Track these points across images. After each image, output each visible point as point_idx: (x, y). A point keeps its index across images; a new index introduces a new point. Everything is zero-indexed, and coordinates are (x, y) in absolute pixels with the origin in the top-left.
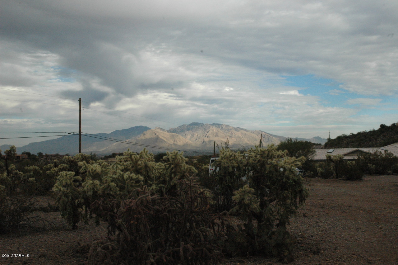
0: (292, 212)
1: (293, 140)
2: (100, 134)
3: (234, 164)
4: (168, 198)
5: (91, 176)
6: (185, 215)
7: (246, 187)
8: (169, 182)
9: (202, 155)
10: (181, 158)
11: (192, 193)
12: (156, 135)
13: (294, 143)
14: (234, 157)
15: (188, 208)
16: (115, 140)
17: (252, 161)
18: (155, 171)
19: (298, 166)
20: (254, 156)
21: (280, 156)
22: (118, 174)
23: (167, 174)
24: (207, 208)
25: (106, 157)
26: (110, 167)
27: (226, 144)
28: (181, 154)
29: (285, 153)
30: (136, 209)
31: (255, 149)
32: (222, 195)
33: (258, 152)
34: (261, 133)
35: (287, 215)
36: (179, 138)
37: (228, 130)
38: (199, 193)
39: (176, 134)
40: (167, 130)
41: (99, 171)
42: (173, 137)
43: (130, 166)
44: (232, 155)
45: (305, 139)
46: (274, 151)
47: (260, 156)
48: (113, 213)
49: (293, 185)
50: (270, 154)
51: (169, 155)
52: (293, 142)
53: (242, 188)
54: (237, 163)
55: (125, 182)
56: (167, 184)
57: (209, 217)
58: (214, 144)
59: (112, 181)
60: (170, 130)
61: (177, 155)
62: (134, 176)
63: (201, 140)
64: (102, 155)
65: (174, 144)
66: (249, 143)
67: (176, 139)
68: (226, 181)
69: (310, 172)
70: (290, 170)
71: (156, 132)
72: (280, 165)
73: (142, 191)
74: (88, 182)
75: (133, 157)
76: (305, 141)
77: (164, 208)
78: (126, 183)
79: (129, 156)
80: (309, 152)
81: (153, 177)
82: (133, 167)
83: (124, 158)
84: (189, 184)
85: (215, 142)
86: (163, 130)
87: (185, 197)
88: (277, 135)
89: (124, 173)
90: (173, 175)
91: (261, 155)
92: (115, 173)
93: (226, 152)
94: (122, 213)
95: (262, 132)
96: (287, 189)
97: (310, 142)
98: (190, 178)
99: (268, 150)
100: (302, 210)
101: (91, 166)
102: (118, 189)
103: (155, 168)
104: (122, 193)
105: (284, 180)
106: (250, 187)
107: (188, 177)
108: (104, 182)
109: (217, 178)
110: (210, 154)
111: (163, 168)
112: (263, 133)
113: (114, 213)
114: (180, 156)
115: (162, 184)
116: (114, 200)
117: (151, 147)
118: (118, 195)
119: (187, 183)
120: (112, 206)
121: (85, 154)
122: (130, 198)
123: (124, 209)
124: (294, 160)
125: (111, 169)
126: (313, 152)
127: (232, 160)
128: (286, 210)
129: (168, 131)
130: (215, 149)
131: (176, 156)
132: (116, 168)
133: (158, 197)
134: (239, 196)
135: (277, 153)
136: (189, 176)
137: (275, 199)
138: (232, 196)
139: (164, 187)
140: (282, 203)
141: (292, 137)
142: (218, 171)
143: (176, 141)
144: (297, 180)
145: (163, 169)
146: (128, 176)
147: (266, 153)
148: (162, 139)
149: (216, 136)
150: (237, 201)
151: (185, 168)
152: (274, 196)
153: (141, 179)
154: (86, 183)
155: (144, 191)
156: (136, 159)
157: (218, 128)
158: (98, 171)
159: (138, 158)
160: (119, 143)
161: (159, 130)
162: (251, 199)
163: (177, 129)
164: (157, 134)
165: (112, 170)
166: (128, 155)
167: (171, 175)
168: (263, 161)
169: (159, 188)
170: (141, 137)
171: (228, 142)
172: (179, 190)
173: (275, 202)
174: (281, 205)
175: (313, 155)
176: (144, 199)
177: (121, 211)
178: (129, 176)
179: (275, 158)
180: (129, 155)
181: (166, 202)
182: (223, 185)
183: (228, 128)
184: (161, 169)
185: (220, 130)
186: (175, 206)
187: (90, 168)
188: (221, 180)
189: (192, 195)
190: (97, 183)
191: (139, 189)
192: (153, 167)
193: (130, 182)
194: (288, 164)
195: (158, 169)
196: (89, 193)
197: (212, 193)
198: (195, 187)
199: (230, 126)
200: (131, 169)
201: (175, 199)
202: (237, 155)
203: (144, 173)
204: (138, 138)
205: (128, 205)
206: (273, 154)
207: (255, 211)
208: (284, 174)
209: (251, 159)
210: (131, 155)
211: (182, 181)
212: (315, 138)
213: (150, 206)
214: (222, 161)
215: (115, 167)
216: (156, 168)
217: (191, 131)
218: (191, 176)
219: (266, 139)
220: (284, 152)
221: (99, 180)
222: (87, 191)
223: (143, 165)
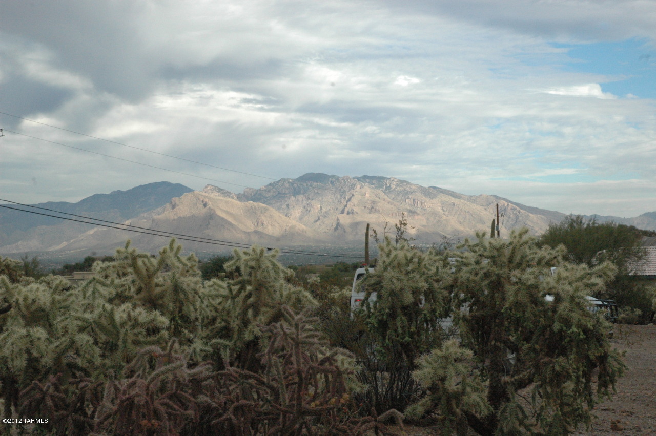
0: (580, 416)
1: (583, 221)
2: (49, 203)
3: (417, 282)
4: (235, 374)
5: (24, 317)
6: (281, 419)
7: (452, 346)
8: (240, 332)
9: (332, 261)
10: (274, 265)
11: (302, 360)
12: (208, 207)
13: (586, 229)
14: (419, 263)
15: (290, 400)
16: (93, 221)
17: (468, 275)
18: (202, 302)
19: (596, 289)
20: (473, 262)
21: (545, 260)
22: (97, 312)
23: (235, 310)
24: (342, 401)
25: (69, 269)
26: (76, 292)
27: (399, 229)
28: (273, 256)
29: (559, 253)
30: (147, 402)
31: (476, 241)
32: (387, 371)
33: (485, 249)
34: (495, 203)
35: (565, 423)
36: (271, 216)
37: (406, 194)
38: (319, 360)
39: (261, 204)
40: (237, 193)
41: (45, 303)
42: (252, 212)
43: (133, 289)
44: (412, 258)
45: (619, 218)
46: (530, 248)
47: (489, 260)
48: (82, 417)
49: (581, 340)
50: (518, 258)
51: (239, 259)
52: (585, 226)
53: (441, 349)
54: (427, 281)
55: (118, 332)
56: (235, 336)
57: (349, 426)
58: (365, 231)
59: (82, 330)
60: (244, 194)
61: (263, 259)
62: (142, 315)
63: (330, 222)
64: (57, 263)
65: (256, 232)
66: (461, 228)
67: (263, 218)
68: (396, 331)
69: (632, 311)
70: (572, 298)
71: (206, 200)
72: (545, 285)
73: (164, 355)
74: (13, 332)
75: (140, 262)
76: (617, 224)
77: (225, 403)
78: (121, 336)
79: (130, 261)
80: (628, 254)
81: (197, 319)
82: (139, 291)
83: (114, 267)
84: (294, 336)
85: (368, 225)
86: (227, 194)
87: (282, 373)
88: (541, 208)
89: (115, 308)
90: (250, 313)
91: (493, 258)
92: (89, 308)
93: (395, 249)
94: (109, 416)
95: (500, 198)
96: (563, 352)
97: (632, 229)
98: (297, 317)
99: (510, 244)
100: (610, 413)
101: (24, 290)
102: (98, 351)
103: (200, 294)
104: (108, 362)
105: (556, 326)
106: (462, 346)
107: (290, 315)
108: (61, 332)
109: (373, 320)
110: (356, 261)
111: (224, 294)
112: (502, 203)
113: (85, 415)
114: (271, 262)
115: (221, 337)
116: (85, 381)
117: (192, 239)
118: (97, 369)
119: (288, 331)
120: (81, 399)
121: (6, 259)
122: (129, 376)
123: (113, 402)
124: (583, 272)
125: (77, 298)
126: (640, 254)
127: (413, 271)
128: (561, 411)
129: (240, 197)
130: (370, 245)
131: (257, 260)
132: (94, 293)
133: (207, 370)
134: (432, 371)
135: (536, 253)
136: (292, 313)
137: (530, 381)
138: (413, 370)
139: (225, 347)
140: (549, 390)
141: (582, 214)
142: (375, 303)
143: (263, 224)
144: (592, 328)
145: (224, 297)
146: (125, 316)
147: (507, 252)
148: (223, 219)
149: (372, 210)
150: (426, 384)
151: (285, 293)
152: (529, 371)
153: (163, 323)
154: (8, 335)
155: (169, 355)
156: (147, 270)
157: (376, 187)
158: (42, 302)
159: (153, 266)
160: (105, 229)
161: (214, 195)
162: (464, 379)
163: (265, 190)
164: (210, 204)
165: (81, 298)
166: (126, 258)
167: (244, 313)
168: (499, 276)
169: (211, 350)
170: (165, 214)
171: (405, 224)
172: (266, 351)
173: (529, 389)
174: (548, 396)
175: (640, 263)
176: (171, 377)
177: (106, 412)
178: (129, 315)
179: (529, 266)
180: (130, 257)
181: (230, 385)
182: (387, 341)
183: (404, 189)
184: (218, 296)
185: (382, 195)
186: (255, 396)
187: (19, 293)
188: (383, 326)
189: (302, 365)
190: (38, 335)
191: (157, 349)
192: (196, 292)
193: (131, 331)
194: (567, 282)
195: (209, 296)
196: (15, 363)
197: (358, 362)
198: (312, 344)
199: (412, 182)
200: (136, 296)
201: (257, 379)
202: (426, 259)
203: (171, 306)
204: (156, 217)
205: (124, 393)
206: (526, 256)
207: (476, 412)
208: (554, 311)
209: (464, 268)
210: (134, 259)
211: (275, 328)
212: (647, 215)
213: (186, 395)
214: (385, 274)
215: (90, 291)
216: (203, 293)
217: (302, 196)
218: (297, 313)
219: (509, 217)
220: (557, 251)
221: (44, 326)
222: (10, 357)
223: (169, 283)
